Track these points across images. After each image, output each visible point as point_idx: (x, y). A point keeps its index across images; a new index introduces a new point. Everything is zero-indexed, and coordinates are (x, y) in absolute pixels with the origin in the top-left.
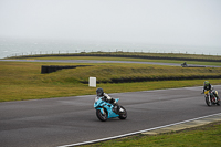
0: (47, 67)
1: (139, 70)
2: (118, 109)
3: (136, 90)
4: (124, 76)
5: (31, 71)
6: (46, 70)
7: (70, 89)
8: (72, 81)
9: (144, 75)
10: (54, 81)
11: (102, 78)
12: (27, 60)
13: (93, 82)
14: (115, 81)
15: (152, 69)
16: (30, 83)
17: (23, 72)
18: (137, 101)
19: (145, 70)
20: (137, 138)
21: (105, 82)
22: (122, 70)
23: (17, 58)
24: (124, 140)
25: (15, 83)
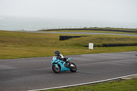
0: (63, 37)
1: (120, 39)
2: (70, 65)
3: (118, 51)
4: (111, 42)
5: (53, 39)
6: (62, 38)
7: (77, 50)
8: (78, 45)
9: (123, 42)
10: (67, 45)
11: (97, 44)
12: (51, 32)
13: (91, 46)
14: (105, 46)
15: (129, 38)
16: (53, 46)
17: (48, 39)
18: (118, 58)
19: (124, 39)
20: (118, 81)
21: (99, 46)
22: (109, 39)
23: (45, 30)
24: (111, 82)
25: (43, 46)
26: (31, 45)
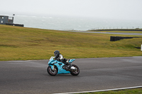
0: (114, 37)
5: (104, 40)
7: (128, 52)
12: (101, 32)
17: (98, 40)
26: (81, 46)
